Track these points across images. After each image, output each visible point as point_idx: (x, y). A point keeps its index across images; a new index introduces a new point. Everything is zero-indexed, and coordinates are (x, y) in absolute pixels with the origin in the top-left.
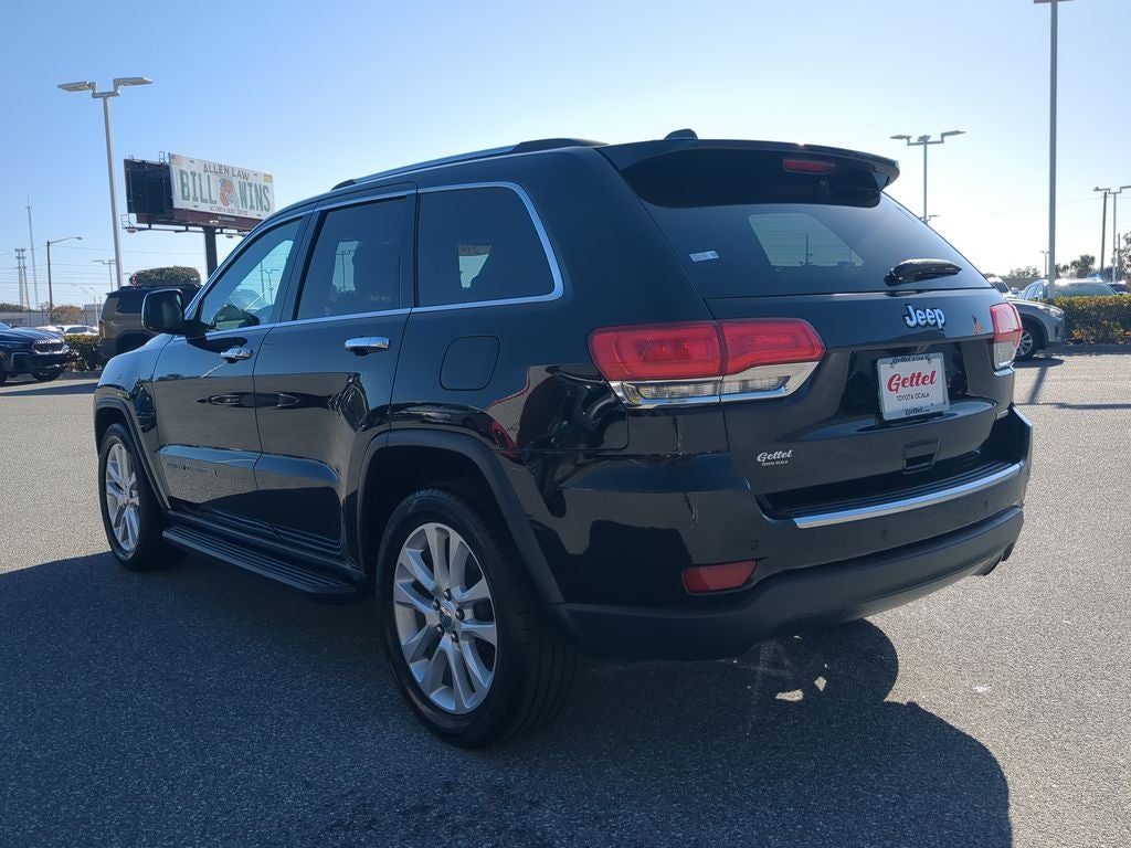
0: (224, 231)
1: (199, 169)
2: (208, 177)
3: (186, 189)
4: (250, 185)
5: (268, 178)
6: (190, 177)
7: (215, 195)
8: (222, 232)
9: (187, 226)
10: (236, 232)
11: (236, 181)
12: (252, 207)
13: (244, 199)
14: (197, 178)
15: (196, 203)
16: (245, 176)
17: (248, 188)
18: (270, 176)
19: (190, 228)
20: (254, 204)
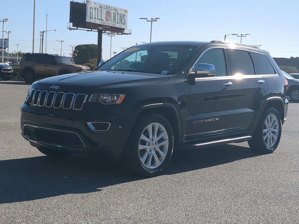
0: (106, 32)
1: (98, 7)
2: (101, 9)
3: (92, 14)
4: (118, 14)
5: (126, 11)
6: (94, 10)
7: (104, 18)
8: (105, 32)
9: (92, 29)
10: (110, 32)
11: (112, 12)
12: (118, 23)
13: (115, 19)
14: (96, 10)
15: (95, 20)
16: (116, 10)
17: (117, 15)
18: (127, 11)
19: (93, 30)
20: (119, 22)
